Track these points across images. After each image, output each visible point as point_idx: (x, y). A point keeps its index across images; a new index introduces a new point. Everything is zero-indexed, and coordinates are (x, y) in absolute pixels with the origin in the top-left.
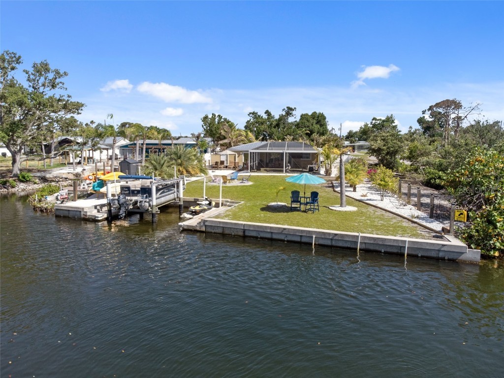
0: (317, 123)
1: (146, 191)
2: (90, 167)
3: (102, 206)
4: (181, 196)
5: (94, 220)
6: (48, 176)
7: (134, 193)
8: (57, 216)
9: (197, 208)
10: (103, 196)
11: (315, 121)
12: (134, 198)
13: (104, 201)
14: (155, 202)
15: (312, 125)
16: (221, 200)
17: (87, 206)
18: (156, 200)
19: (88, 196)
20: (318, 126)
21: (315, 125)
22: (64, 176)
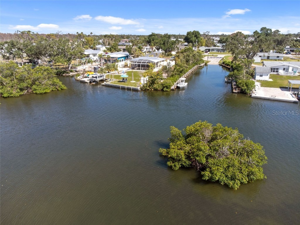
0: (195, 37)
1: (96, 77)
2: (88, 66)
3: (89, 80)
4: (104, 78)
5: (87, 83)
6: (77, 70)
7: (94, 77)
8: (81, 82)
9: (107, 81)
10: (89, 77)
11: (194, 36)
12: (94, 79)
13: (89, 79)
14: (98, 80)
15: (192, 37)
16: (113, 79)
17: (86, 80)
18: (98, 79)
19: (86, 77)
20: (196, 38)
21: (193, 38)
22: (81, 70)
